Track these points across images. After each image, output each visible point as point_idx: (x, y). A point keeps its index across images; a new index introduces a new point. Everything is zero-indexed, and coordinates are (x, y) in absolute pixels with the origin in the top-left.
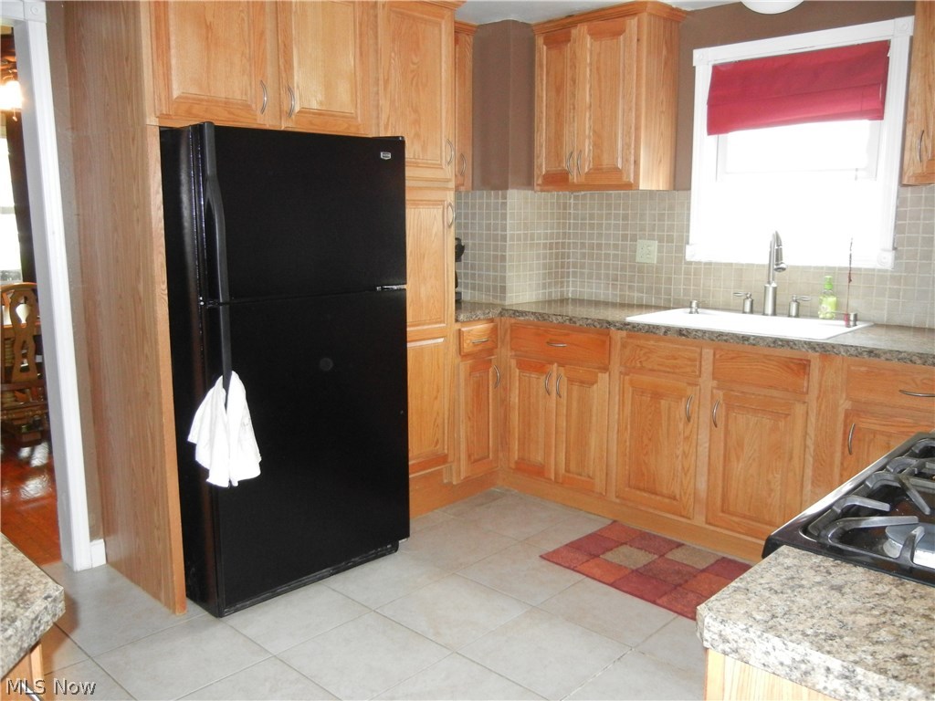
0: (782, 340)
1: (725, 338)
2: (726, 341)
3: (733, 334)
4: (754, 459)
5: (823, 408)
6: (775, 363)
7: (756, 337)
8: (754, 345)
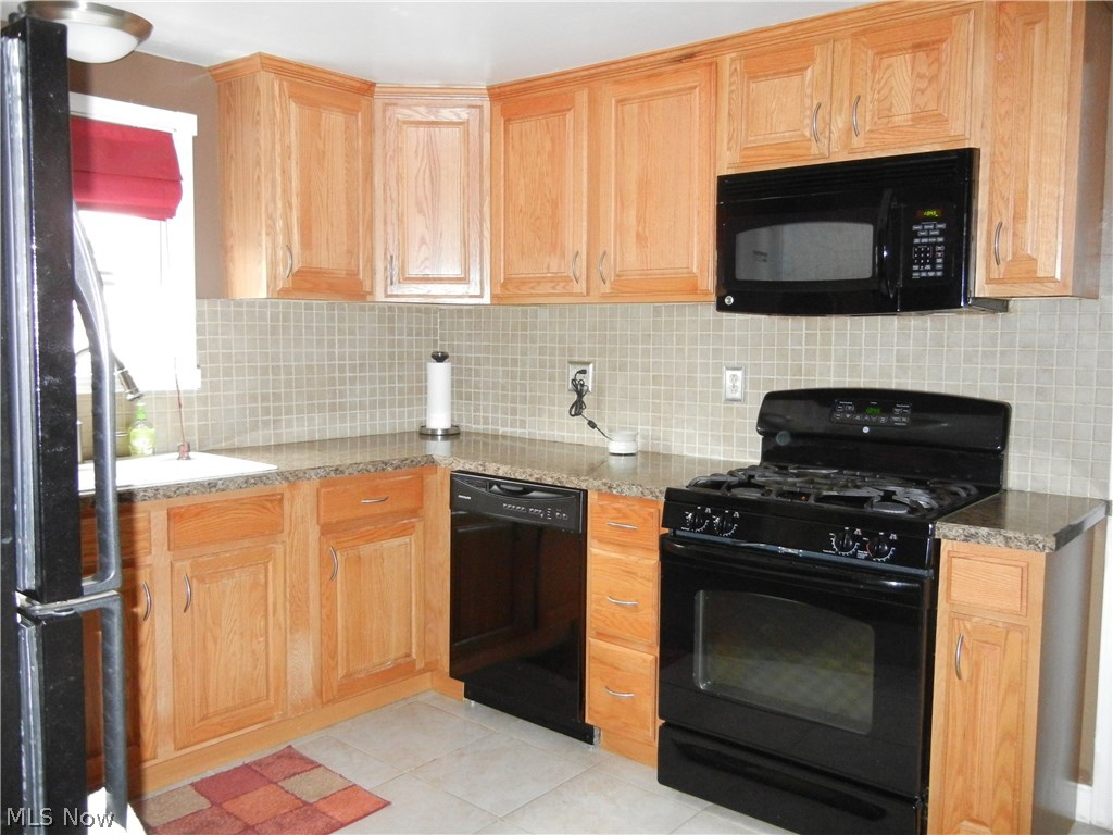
0: (254, 477)
1: (186, 490)
2: (187, 494)
3: (197, 483)
4: (235, 632)
5: (295, 541)
6: (249, 506)
7: (225, 480)
8: (223, 490)
